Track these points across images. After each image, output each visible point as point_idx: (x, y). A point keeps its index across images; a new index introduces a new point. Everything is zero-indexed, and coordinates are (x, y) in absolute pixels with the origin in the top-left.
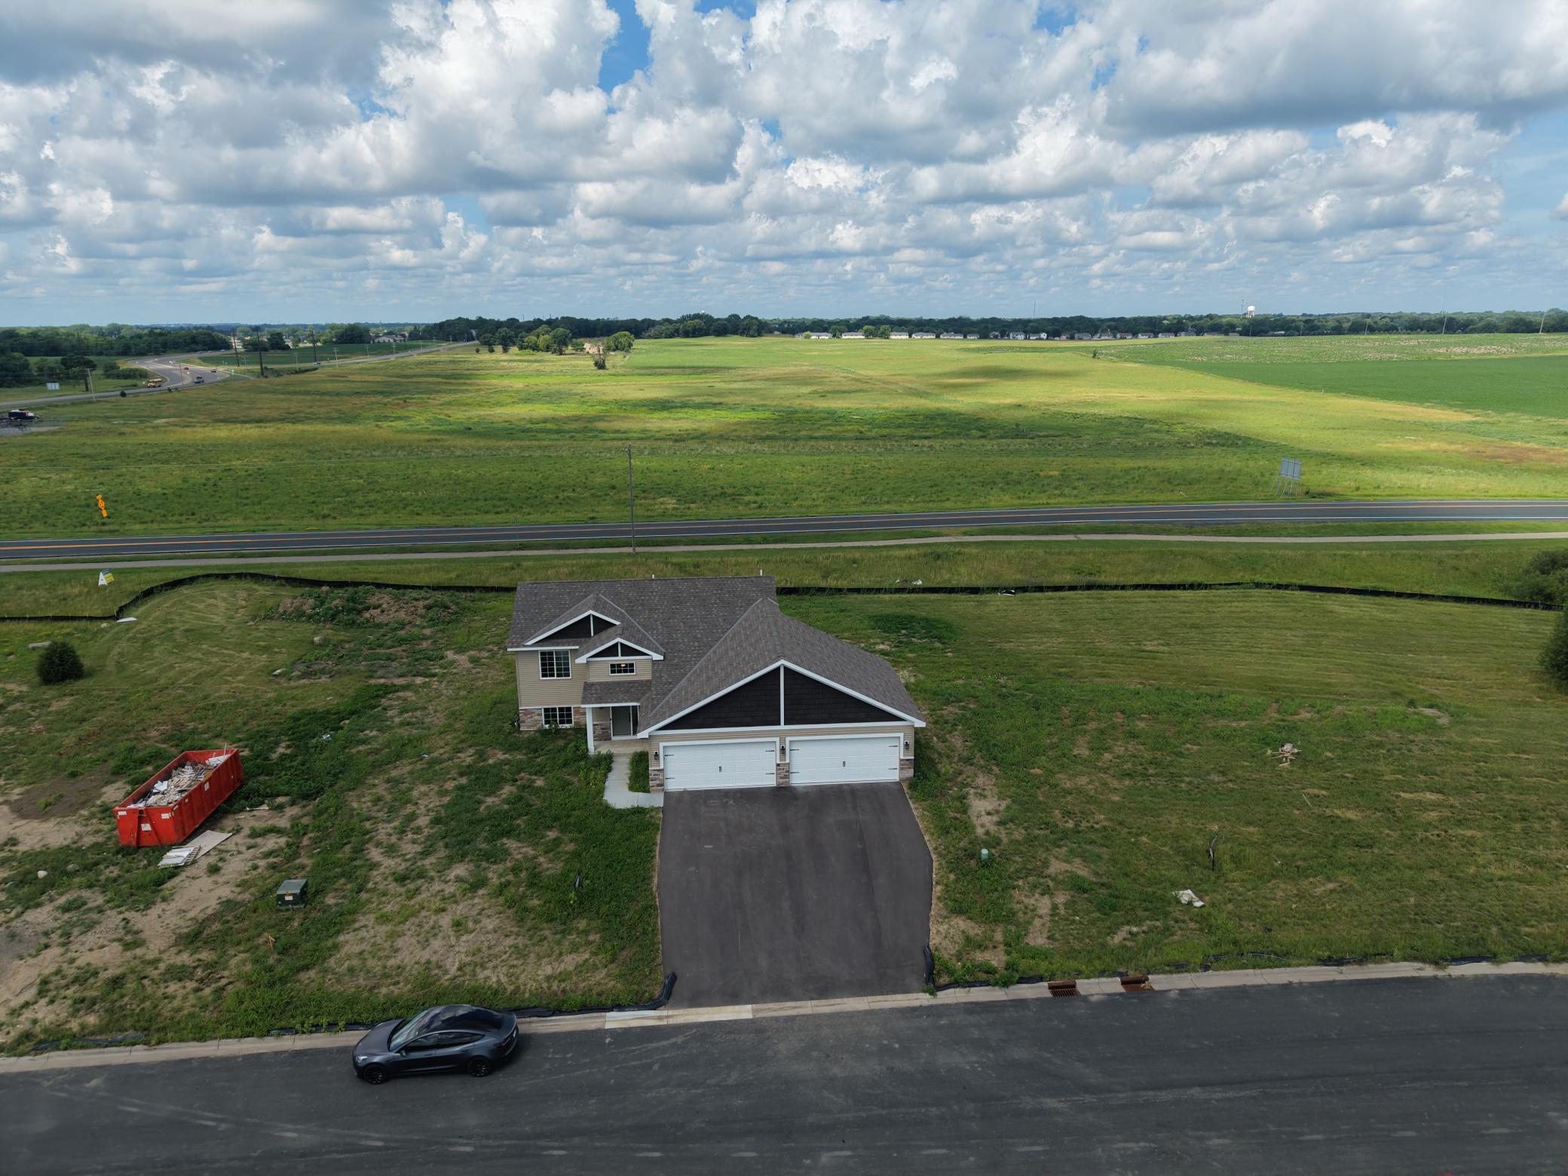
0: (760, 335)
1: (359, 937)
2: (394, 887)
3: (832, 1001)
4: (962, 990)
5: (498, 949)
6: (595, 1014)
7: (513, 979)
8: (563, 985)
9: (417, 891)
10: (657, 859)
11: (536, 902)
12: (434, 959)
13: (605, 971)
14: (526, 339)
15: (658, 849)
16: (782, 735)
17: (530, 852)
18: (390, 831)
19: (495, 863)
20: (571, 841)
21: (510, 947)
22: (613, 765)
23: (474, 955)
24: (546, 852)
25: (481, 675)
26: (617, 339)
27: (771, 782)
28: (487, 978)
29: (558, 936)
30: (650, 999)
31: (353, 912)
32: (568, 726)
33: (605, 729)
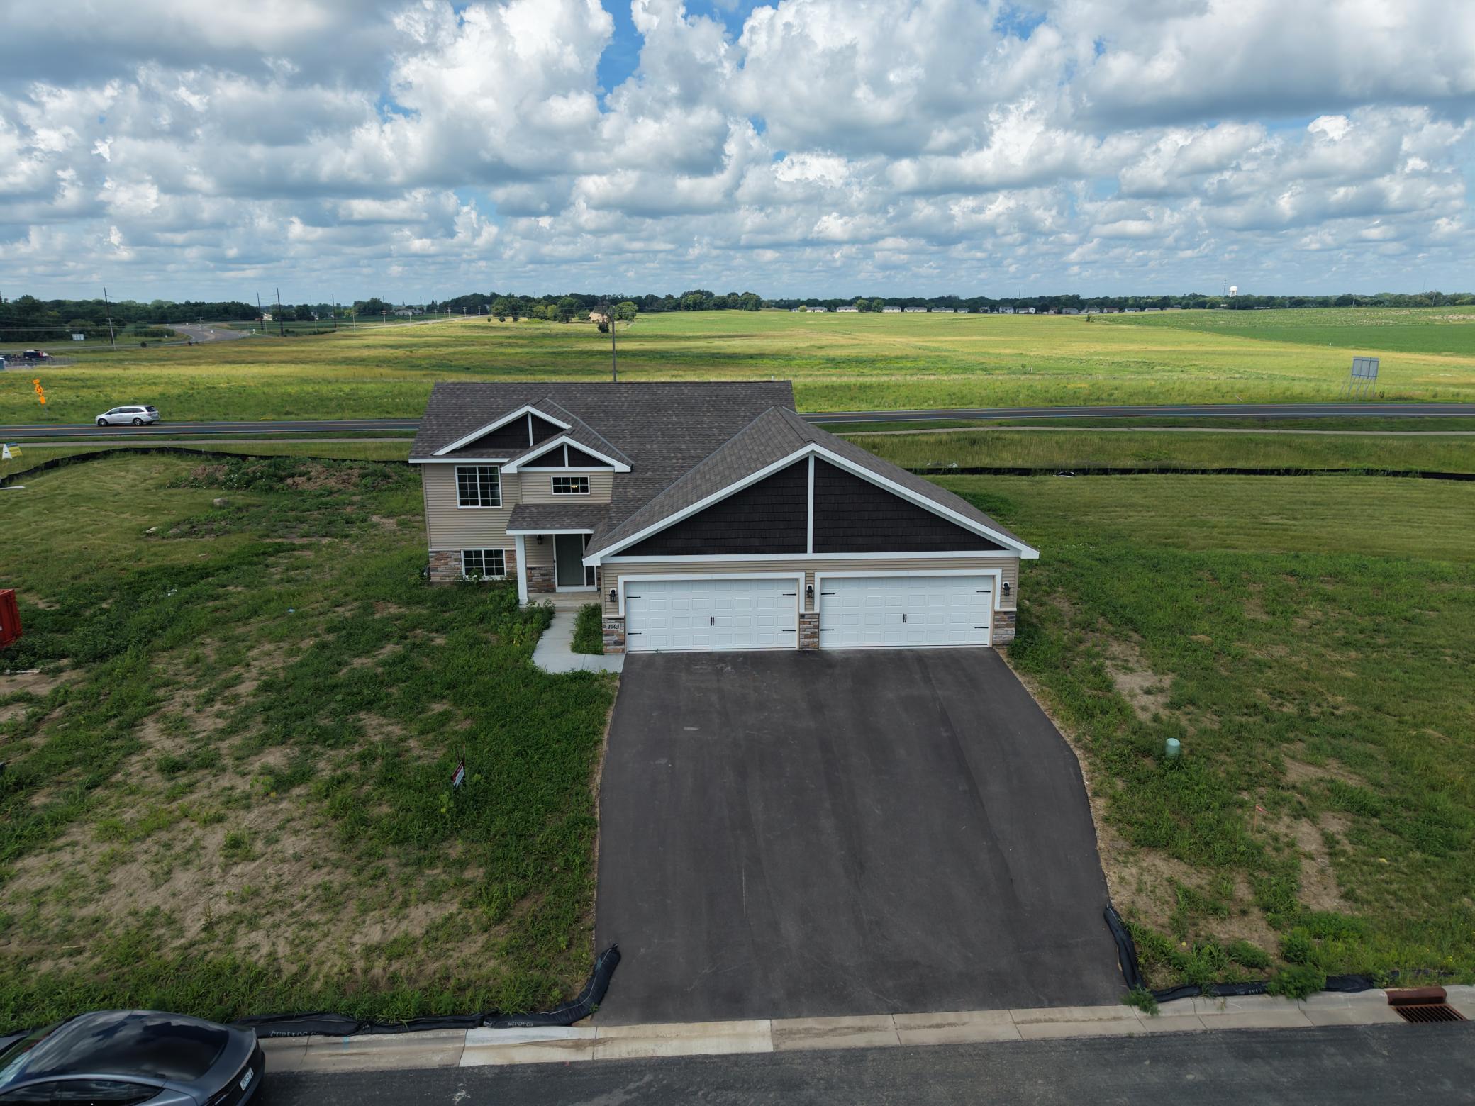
0: (757, 309)
1: (51, 864)
2: (158, 782)
3: (937, 1017)
4: (1209, 1001)
5: (293, 891)
6: (444, 1033)
7: (302, 950)
8: (396, 965)
9: (191, 787)
10: (604, 746)
11: (385, 809)
12: (166, 908)
13: (482, 939)
14: (535, 309)
15: (607, 730)
16: (809, 568)
17: (397, 730)
18: (190, 700)
19: (332, 747)
20: (467, 717)
21: (315, 888)
22: (554, 622)
23: (243, 901)
24: (422, 733)
25: (408, 537)
26: (621, 309)
27: (791, 643)
28: (254, 947)
29: (409, 870)
30: (564, 1001)
31: (68, 819)
32: (498, 577)
33: (546, 575)
